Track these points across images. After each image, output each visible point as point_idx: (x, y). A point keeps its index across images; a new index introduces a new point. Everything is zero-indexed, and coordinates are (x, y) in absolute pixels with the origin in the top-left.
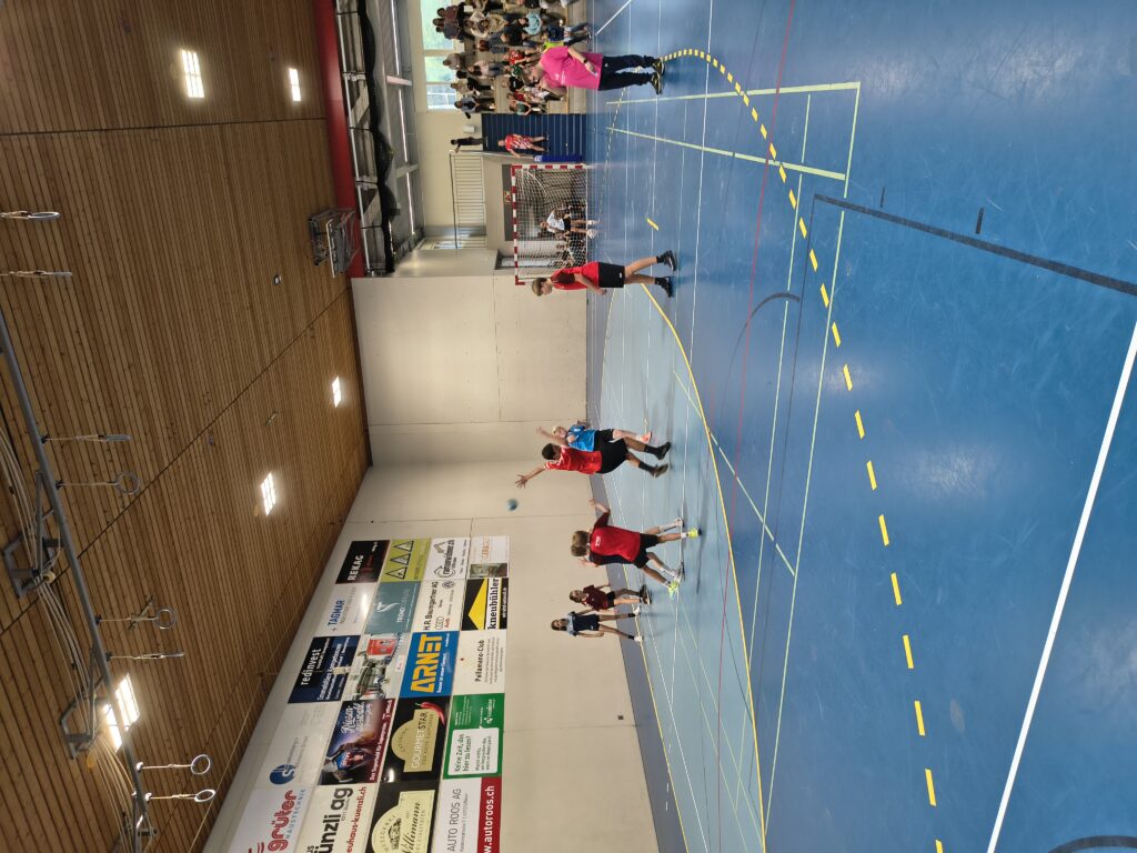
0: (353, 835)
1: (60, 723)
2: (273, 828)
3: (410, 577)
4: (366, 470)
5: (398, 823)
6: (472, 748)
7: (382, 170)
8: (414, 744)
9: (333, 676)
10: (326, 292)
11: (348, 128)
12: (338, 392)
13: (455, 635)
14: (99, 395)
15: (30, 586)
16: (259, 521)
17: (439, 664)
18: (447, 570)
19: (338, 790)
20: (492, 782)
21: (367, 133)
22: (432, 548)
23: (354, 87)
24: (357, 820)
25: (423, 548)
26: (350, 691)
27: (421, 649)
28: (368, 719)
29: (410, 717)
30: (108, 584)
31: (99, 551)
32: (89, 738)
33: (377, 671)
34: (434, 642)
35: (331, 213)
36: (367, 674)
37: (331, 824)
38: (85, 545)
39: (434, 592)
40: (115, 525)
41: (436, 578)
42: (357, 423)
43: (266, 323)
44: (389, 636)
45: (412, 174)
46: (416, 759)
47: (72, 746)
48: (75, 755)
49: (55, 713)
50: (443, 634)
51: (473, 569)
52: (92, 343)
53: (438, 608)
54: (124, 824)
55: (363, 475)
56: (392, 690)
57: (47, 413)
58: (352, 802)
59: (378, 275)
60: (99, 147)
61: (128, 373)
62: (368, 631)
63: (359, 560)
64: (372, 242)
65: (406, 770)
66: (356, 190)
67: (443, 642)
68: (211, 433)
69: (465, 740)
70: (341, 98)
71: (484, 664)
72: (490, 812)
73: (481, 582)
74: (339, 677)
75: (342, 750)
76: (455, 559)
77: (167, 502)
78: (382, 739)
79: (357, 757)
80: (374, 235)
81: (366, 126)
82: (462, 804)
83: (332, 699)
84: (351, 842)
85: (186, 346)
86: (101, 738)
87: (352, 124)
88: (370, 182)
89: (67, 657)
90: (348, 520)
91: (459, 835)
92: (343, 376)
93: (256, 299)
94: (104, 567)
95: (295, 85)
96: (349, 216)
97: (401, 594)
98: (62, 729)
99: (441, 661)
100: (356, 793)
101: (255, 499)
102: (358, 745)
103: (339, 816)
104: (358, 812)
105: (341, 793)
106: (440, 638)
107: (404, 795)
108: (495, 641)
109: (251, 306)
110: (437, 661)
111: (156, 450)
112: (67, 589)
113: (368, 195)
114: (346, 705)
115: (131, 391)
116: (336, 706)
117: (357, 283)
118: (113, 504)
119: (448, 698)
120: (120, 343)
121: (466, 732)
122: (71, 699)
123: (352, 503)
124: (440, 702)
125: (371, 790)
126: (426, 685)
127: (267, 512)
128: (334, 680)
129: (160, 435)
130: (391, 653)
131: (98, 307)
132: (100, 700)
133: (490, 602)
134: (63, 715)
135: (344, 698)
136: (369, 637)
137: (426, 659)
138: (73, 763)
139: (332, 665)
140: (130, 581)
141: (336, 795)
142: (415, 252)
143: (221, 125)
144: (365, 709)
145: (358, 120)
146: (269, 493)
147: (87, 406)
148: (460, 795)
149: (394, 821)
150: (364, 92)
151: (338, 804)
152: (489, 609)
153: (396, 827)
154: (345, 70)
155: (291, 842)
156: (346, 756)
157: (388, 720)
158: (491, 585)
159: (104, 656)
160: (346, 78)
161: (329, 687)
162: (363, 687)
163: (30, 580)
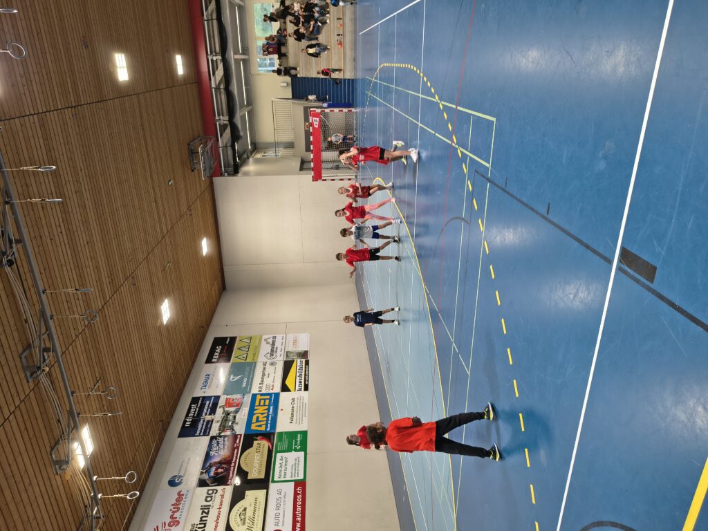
0: (218, 517)
1: (51, 454)
2: (171, 513)
3: (249, 360)
4: (222, 292)
5: (245, 509)
6: (288, 464)
7: (231, 113)
8: (254, 463)
9: (204, 421)
10: (198, 186)
11: (211, 88)
12: (205, 246)
13: (277, 395)
14: (71, 261)
15: (35, 375)
16: (160, 328)
17: (268, 413)
18: (272, 355)
19: (209, 490)
20: (300, 485)
21: (222, 90)
22: (263, 342)
23: (215, 64)
24: (220, 508)
25: (258, 341)
26: (215, 430)
27: (257, 403)
28: (226, 447)
29: (251, 445)
30: (76, 371)
31: (71, 352)
32: (67, 462)
33: (231, 417)
34: (265, 400)
35: (201, 140)
36: (225, 419)
37: (205, 511)
38: (64, 349)
39: (264, 368)
40: (80, 336)
41: (265, 360)
42: (217, 265)
43: (164, 209)
44: (237, 396)
45: (249, 112)
46: (255, 471)
47: (57, 467)
48: (59, 472)
49: (49, 449)
50: (270, 394)
51: (288, 354)
52: (68, 232)
53: (267, 378)
54: (86, 511)
55: (220, 297)
56: (240, 429)
57: (43, 275)
58: (217, 498)
59: (229, 175)
60: (71, 117)
61: (86, 246)
62: (226, 392)
63: (219, 349)
64: (226, 155)
65: (249, 478)
66: (216, 125)
67: (270, 399)
68: (133, 278)
69: (284, 460)
70: (207, 70)
71: (295, 413)
72: (299, 503)
73: (292, 362)
74: (208, 422)
75: (211, 466)
76: (277, 348)
77: (108, 320)
78: (234, 459)
79: (220, 470)
80: (227, 152)
81: (222, 87)
82: (283, 498)
83: (204, 435)
84: (217, 521)
85: (119, 227)
86: (73, 461)
87: (213, 86)
88: (224, 119)
89: (55, 416)
90: (212, 324)
91: (281, 516)
92: (208, 236)
93: (158, 196)
94: (74, 362)
95: (180, 65)
96: (212, 141)
97: (244, 370)
98: (52, 457)
99: (269, 411)
100: (220, 492)
101: (158, 315)
102: (220, 462)
103: (210, 506)
104: (221, 503)
105: (210, 492)
106: (268, 397)
107: (248, 493)
108: (301, 398)
109: (156, 201)
110: (266, 411)
111: (102, 291)
112: (54, 376)
113: (223, 128)
114: (213, 438)
115: (89, 256)
116: (207, 439)
117: (217, 180)
118: (79, 324)
119: (274, 434)
120: (82, 229)
121: (285, 455)
122: (57, 439)
123: (214, 313)
124: (268, 436)
125: (228, 491)
126: (260, 426)
127: (165, 323)
128: (205, 424)
129: (104, 282)
130: (239, 406)
131: (70, 210)
132: (73, 439)
133: (298, 374)
134: (52, 449)
135: (211, 434)
136: (225, 396)
137: (260, 410)
138: (58, 478)
139: (204, 414)
140: (88, 369)
141: (208, 493)
142: (251, 159)
143: (138, 94)
144: (224, 441)
145: (217, 82)
146: (166, 311)
147: (65, 269)
148: (281, 492)
149: (243, 509)
150: (221, 66)
151: (209, 499)
152: (298, 378)
153: (244, 512)
154: (209, 53)
155: (182, 521)
156: (213, 469)
157: (238, 448)
158: (299, 364)
159: (76, 415)
160: (210, 58)
161: (202, 427)
162: (223, 427)
163: (35, 372)
